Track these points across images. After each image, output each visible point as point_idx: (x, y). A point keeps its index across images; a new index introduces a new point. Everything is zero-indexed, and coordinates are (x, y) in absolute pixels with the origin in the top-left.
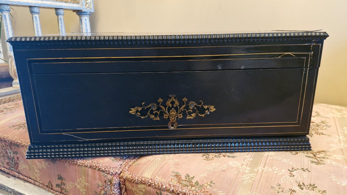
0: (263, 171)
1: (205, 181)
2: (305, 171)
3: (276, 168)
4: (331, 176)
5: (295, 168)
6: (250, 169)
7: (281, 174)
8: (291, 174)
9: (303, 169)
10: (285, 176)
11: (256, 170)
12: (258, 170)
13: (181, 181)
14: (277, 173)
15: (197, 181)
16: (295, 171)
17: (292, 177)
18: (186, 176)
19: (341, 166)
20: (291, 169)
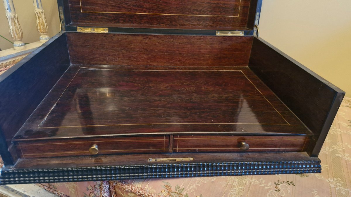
0: (250, 183)
1: (195, 194)
2: (290, 185)
3: (263, 180)
4: (313, 191)
5: (280, 181)
6: (238, 181)
7: (267, 188)
8: (277, 188)
9: (288, 181)
10: (271, 191)
11: (244, 182)
12: (246, 182)
13: (171, 193)
14: (264, 187)
15: (187, 194)
16: (281, 184)
17: (278, 192)
18: (176, 187)
19: (323, 179)
20: (277, 182)
